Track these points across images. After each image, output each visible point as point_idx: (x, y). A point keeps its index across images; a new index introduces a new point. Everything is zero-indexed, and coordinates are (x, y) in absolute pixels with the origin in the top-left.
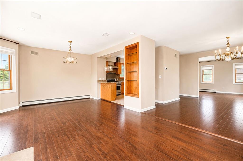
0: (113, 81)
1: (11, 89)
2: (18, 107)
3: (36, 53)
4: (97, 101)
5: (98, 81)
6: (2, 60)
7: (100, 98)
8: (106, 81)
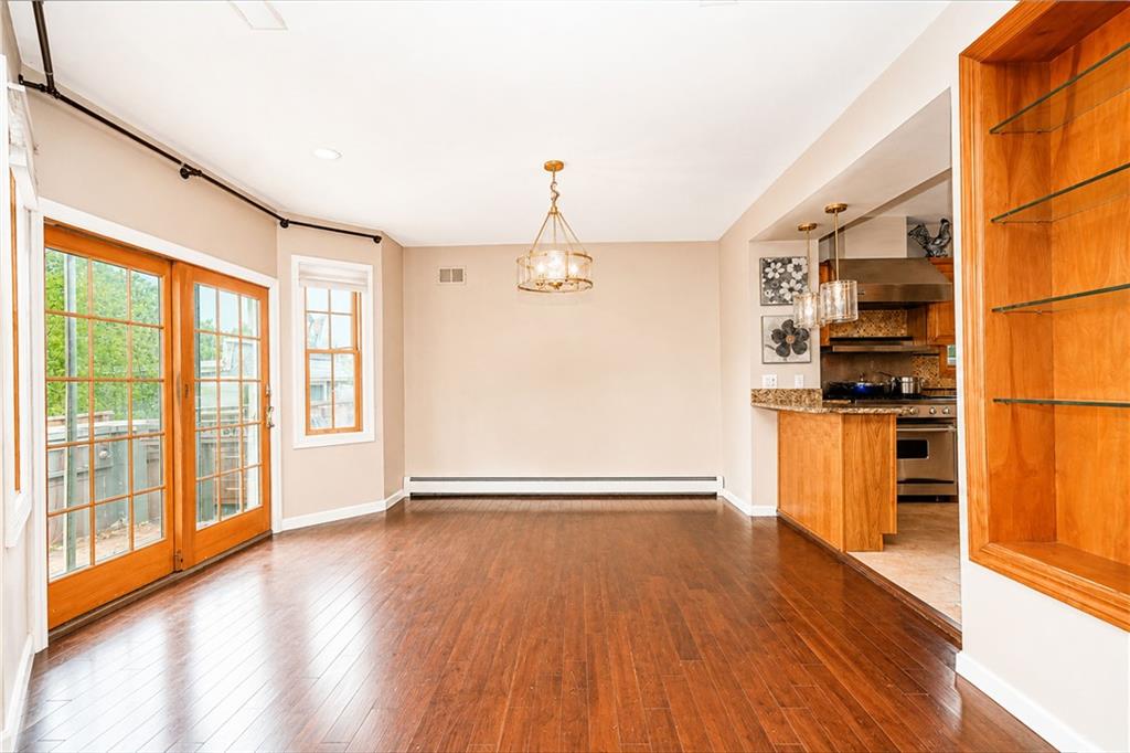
0: (876, 395)
1: (358, 428)
2: (380, 506)
3: (459, 275)
4: (749, 524)
5: (757, 397)
6: (329, 313)
7: (770, 510)
8: (818, 397)
